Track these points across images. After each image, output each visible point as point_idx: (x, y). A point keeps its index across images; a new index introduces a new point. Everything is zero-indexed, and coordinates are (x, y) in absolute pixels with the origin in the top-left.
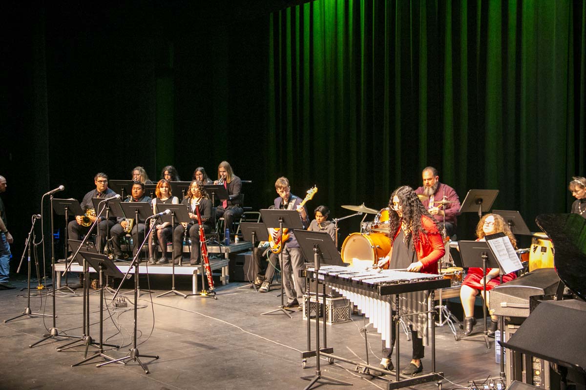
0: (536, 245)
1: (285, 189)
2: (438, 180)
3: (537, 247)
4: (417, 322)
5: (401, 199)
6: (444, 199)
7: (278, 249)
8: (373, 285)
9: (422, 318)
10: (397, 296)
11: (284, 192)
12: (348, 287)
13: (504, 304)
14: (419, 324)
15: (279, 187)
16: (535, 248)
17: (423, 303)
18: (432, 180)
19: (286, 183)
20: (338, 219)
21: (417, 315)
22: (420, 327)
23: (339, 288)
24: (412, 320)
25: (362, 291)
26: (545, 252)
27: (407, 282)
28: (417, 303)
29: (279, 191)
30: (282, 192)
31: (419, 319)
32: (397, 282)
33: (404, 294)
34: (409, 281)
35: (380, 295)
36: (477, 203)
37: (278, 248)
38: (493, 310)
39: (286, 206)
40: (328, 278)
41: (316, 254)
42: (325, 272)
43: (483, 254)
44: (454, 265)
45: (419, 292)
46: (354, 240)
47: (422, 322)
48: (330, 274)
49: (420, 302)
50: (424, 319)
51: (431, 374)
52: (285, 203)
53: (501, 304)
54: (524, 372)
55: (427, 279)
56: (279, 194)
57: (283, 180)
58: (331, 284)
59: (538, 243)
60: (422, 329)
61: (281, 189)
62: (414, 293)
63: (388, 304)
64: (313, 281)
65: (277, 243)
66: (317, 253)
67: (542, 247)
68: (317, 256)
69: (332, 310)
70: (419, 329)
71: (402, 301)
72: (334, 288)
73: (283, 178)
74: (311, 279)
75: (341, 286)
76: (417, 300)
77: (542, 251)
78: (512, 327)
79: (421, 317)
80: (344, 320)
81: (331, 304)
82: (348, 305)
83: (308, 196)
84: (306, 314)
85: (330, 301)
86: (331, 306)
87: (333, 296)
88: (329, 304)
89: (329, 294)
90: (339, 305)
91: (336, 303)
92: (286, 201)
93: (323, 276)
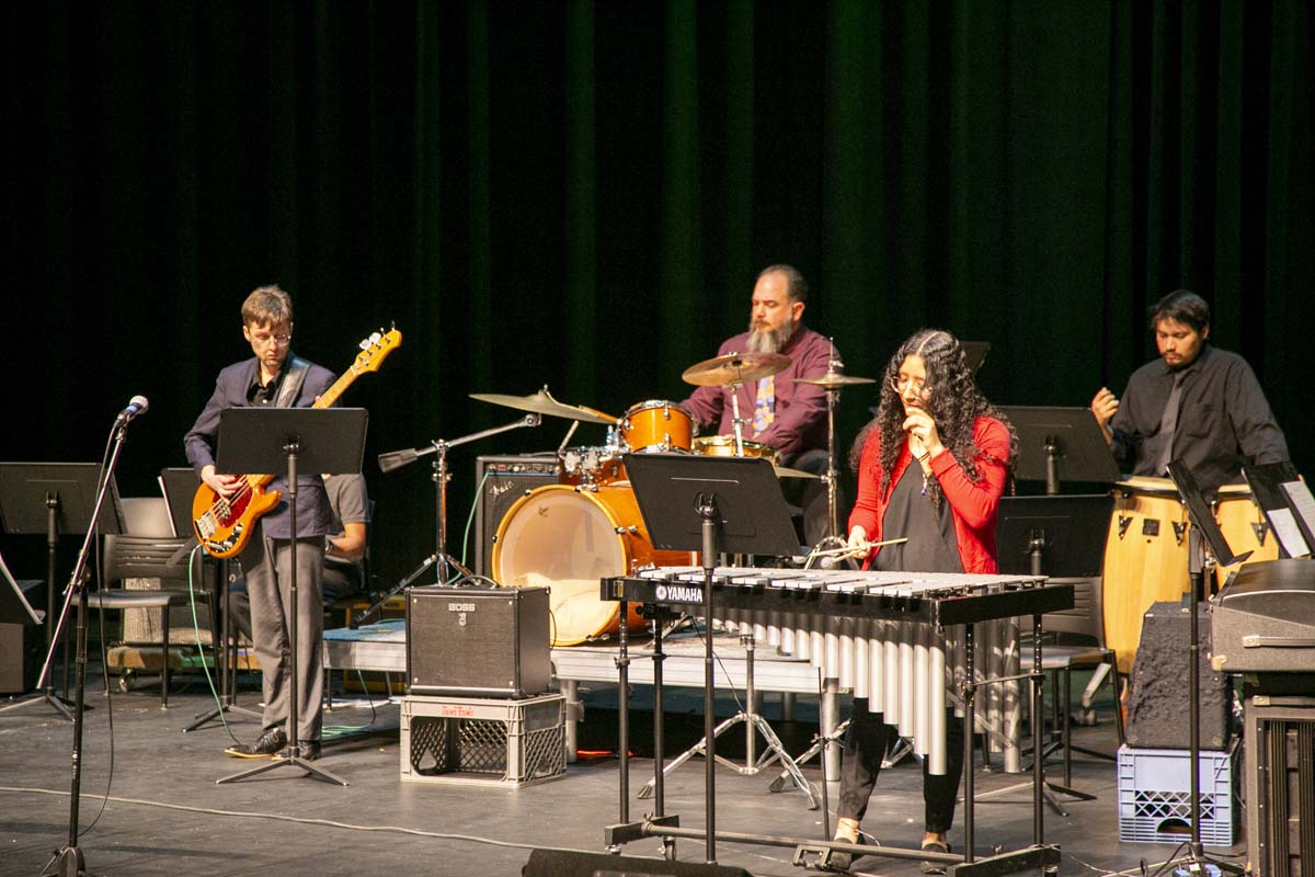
0: (1129, 514)
1: (274, 332)
2: (797, 317)
3: (1130, 520)
4: (986, 707)
6: (831, 370)
7: (229, 544)
9: (1003, 696)
11: (272, 338)
13: (1252, 639)
14: (994, 713)
15: (256, 319)
16: (1125, 525)
18: (777, 310)
19: (285, 308)
20: (451, 443)
21: (987, 690)
22: (995, 723)
23: (754, 622)
26: (1155, 533)
28: (987, 654)
29: (252, 333)
30: (266, 337)
31: (995, 698)
35: (938, 624)
37: (232, 539)
38: (1223, 657)
41: (707, 524)
47: (1003, 708)
49: (996, 651)
50: (1010, 699)
51: (1033, 848)
52: (267, 378)
53: (1245, 638)
54: (1295, 819)
56: (248, 344)
57: (273, 298)
59: (1133, 506)
60: (1003, 727)
61: (262, 325)
63: (936, 653)
65: (227, 522)
66: (712, 519)
67: (1146, 521)
70: (994, 727)
73: (272, 290)
76: (986, 645)
77: (1145, 532)
78: (1265, 701)
79: (997, 693)
80: (550, 772)
81: (516, 719)
82: (557, 722)
83: (361, 360)
84: (412, 762)
85: (512, 710)
86: (516, 725)
87: (521, 692)
88: (511, 719)
89: (508, 687)
90: (536, 723)
91: (529, 714)
92: (272, 373)
93: (700, 591)
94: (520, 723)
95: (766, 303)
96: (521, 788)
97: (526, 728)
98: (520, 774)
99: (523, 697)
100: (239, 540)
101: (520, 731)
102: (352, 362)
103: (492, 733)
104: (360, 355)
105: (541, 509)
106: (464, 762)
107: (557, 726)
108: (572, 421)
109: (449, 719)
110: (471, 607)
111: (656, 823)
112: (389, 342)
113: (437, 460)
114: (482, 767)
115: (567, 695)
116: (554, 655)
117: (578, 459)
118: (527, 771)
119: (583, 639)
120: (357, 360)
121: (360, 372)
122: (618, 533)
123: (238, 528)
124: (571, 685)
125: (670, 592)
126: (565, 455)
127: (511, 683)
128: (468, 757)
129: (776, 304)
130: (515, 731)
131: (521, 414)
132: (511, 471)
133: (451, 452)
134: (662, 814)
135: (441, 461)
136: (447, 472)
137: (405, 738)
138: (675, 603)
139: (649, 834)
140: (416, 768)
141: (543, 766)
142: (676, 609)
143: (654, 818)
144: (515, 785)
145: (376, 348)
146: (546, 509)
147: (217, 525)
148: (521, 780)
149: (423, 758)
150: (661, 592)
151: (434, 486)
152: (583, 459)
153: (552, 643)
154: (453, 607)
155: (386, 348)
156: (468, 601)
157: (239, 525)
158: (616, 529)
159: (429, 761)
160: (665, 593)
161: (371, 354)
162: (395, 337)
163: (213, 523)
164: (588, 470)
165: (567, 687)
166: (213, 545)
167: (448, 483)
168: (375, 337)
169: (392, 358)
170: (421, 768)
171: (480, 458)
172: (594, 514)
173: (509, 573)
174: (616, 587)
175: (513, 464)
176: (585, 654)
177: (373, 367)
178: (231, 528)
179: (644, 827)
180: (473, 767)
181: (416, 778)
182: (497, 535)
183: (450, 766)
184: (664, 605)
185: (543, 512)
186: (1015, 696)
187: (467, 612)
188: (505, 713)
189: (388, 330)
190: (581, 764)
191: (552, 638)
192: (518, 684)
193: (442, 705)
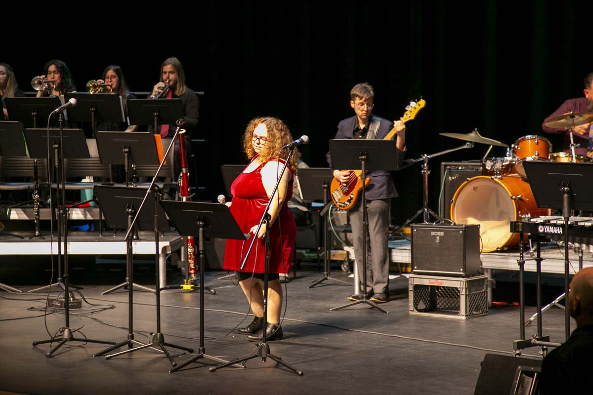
1: (366, 102)
7: (348, 203)
11: (365, 105)
15: (356, 97)
29: (356, 103)
30: (362, 104)
37: (349, 201)
52: (362, 126)
57: (365, 88)
61: (360, 99)
65: (347, 193)
68: (568, 198)
73: (364, 84)
80: (480, 312)
81: (464, 287)
83: (407, 115)
84: (414, 306)
85: (462, 283)
86: (464, 290)
87: (466, 274)
88: (462, 287)
89: (460, 271)
90: (473, 289)
91: (470, 285)
93: (561, 229)
94: (466, 289)
96: (467, 320)
97: (469, 291)
98: (466, 312)
99: (467, 276)
100: (353, 201)
101: (466, 292)
102: (402, 116)
103: (453, 293)
104: (407, 112)
105: (474, 187)
106: (438, 306)
107: (483, 291)
108: (490, 146)
109: (431, 286)
110: (442, 234)
111: (538, 339)
112: (419, 105)
113: (424, 164)
114: (447, 309)
115: (487, 275)
116: (481, 256)
117: (492, 163)
118: (469, 311)
119: (495, 249)
120: (405, 115)
121: (406, 120)
122: (512, 199)
123: (352, 196)
124: (489, 271)
125: (545, 229)
126: (486, 162)
127: (461, 270)
128: (441, 304)
130: (464, 293)
131: (464, 142)
132: (458, 169)
133: (430, 160)
134: (541, 336)
135: (425, 165)
136: (428, 170)
137: (411, 295)
138: (548, 234)
139: (535, 345)
140: (416, 308)
141: (477, 309)
142: (549, 237)
143: (537, 337)
144: (464, 318)
145: (414, 108)
146: (477, 188)
147: (342, 195)
148: (466, 316)
149: (419, 304)
150: (541, 229)
151: (422, 176)
152: (495, 164)
153: (481, 251)
154: (433, 234)
155: (418, 108)
156: (441, 231)
157: (352, 195)
158: (512, 197)
159: (422, 306)
160: (543, 229)
161: (411, 112)
162: (422, 103)
163: (340, 194)
164: (497, 169)
165: (487, 272)
166: (340, 204)
167: (429, 175)
168: (413, 104)
170: (418, 308)
171: (443, 163)
172: (500, 189)
173: (459, 218)
174: (518, 226)
175: (459, 166)
176: (496, 257)
177: (412, 118)
178: (349, 196)
179: (532, 341)
180: (443, 309)
181: (416, 313)
182: (453, 199)
183: (432, 308)
184: (542, 235)
185: (475, 189)
187: (440, 236)
188: (458, 283)
189: (419, 100)
190: (494, 308)
191: (481, 249)
192: (465, 271)
193: (428, 280)
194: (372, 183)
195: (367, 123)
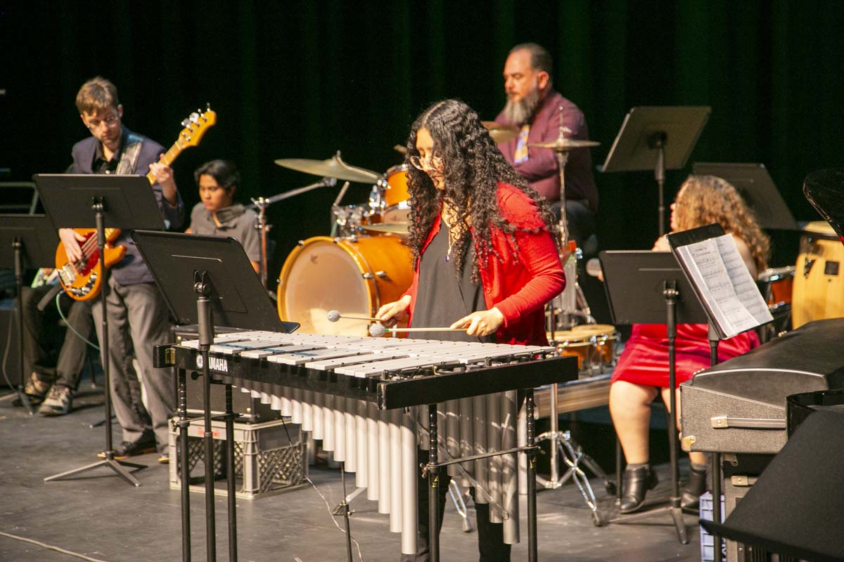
0: (811, 257)
1: (103, 116)
3: (813, 262)
4: (488, 478)
5: (439, 137)
7: (88, 289)
8: (365, 381)
9: (501, 467)
10: (433, 410)
11: (102, 123)
12: (297, 390)
13: (720, 420)
14: (494, 484)
15: (86, 107)
16: (809, 266)
17: (505, 425)
19: (108, 96)
20: (267, 201)
22: (495, 493)
23: (271, 393)
24: (473, 474)
25: (335, 399)
26: (836, 273)
27: (457, 370)
28: (487, 427)
29: (87, 119)
30: (97, 122)
31: (494, 470)
32: (430, 371)
33: (451, 403)
34: (463, 366)
35: (384, 408)
36: (652, 145)
37: (89, 285)
38: (692, 437)
39: (113, 165)
40: (238, 367)
41: (201, 301)
42: (228, 351)
43: (668, 287)
44: (590, 319)
45: (493, 397)
46: (314, 259)
47: (501, 479)
48: (244, 354)
49: (494, 424)
50: (506, 471)
52: (109, 155)
53: (713, 419)
55: (513, 358)
56: (87, 129)
57: (99, 88)
58: (247, 382)
59: (817, 250)
60: (502, 497)
62: (479, 399)
63: (406, 432)
64: (195, 376)
65: (84, 272)
66: (206, 295)
67: (828, 263)
68: (206, 304)
69: (254, 457)
70: (493, 499)
71: (446, 422)
72: (255, 394)
73: (97, 81)
74: (189, 372)
75: (277, 387)
76: (486, 418)
77: (826, 272)
78: (743, 481)
79: (497, 465)
80: (290, 483)
81: (250, 441)
82: (298, 440)
83: (184, 136)
85: (246, 433)
86: (250, 446)
87: (256, 417)
88: (246, 441)
89: (247, 413)
90: (269, 443)
91: (261, 437)
92: (112, 150)
93: (225, 361)
94: (253, 444)
95: (514, 76)
96: (256, 499)
97: (258, 448)
98: (254, 485)
99: (258, 421)
100: (95, 286)
101: (253, 450)
102: (177, 138)
104: (183, 133)
107: (297, 444)
112: (206, 120)
118: (261, 485)
120: (181, 138)
121: (184, 146)
123: (92, 277)
127: (249, 410)
129: (521, 76)
130: (249, 451)
136: (266, 224)
144: (250, 497)
145: (197, 125)
147: (76, 274)
148: (254, 493)
149: (195, 468)
150: (200, 361)
155: (204, 126)
157: (94, 274)
161: (192, 131)
162: (210, 117)
163: (73, 272)
166: (74, 290)
168: (194, 117)
169: (209, 134)
170: (192, 476)
177: (194, 142)
178: (87, 277)
186: (511, 468)
188: (241, 435)
189: (204, 111)
192: (254, 411)
193: (196, 427)
194: (128, 253)
195: (117, 151)
